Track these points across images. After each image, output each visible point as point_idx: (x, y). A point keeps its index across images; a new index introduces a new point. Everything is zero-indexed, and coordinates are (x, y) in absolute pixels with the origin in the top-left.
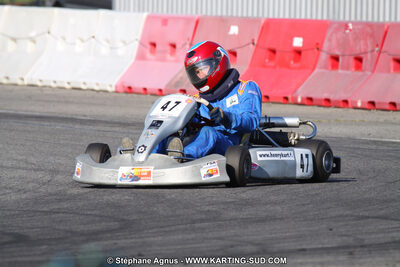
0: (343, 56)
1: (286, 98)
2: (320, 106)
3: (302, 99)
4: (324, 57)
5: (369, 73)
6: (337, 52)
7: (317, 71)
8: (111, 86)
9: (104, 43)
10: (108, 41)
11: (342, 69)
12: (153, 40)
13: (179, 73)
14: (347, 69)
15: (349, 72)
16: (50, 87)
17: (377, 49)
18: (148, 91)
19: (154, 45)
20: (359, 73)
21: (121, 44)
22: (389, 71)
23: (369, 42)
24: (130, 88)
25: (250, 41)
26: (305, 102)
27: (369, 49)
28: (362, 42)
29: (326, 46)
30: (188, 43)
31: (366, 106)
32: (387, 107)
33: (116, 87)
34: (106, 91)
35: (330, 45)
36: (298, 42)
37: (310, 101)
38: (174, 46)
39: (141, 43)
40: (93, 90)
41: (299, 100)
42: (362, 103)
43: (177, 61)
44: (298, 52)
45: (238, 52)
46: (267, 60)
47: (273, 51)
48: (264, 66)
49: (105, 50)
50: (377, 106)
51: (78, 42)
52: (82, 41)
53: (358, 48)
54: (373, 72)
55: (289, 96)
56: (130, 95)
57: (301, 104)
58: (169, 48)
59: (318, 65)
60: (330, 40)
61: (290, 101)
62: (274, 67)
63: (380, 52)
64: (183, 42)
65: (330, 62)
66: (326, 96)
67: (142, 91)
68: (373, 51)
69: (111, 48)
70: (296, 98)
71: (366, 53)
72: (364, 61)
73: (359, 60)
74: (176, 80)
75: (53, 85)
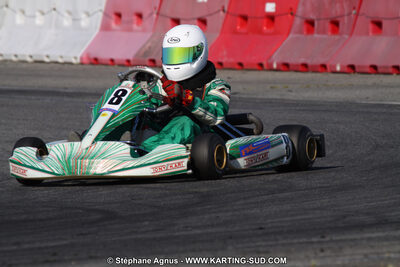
0: (319, 20)
1: (261, 65)
2: (296, 71)
3: (278, 65)
4: (298, 21)
5: (347, 37)
6: (312, 16)
7: (291, 36)
8: (76, 58)
9: (66, 15)
10: (70, 13)
11: (318, 33)
12: (118, 11)
13: (147, 43)
14: (324, 32)
15: (325, 36)
16: (11, 61)
17: (354, 12)
18: (116, 62)
19: (119, 15)
20: (337, 37)
21: (83, 16)
22: (367, 34)
23: (345, 5)
24: (96, 59)
25: (220, 8)
26: (282, 68)
27: (346, 12)
28: (338, 5)
29: (300, 10)
30: (156, 12)
31: (346, 69)
32: (368, 70)
33: (81, 58)
34: (71, 64)
35: (304, 10)
36: (270, 8)
37: (286, 67)
38: (140, 16)
39: (106, 14)
40: (57, 63)
41: (275, 66)
42: (342, 67)
43: (144, 30)
44: (271, 18)
45: (208, 19)
46: (238, 27)
47: (245, 18)
48: (235, 32)
49: (67, 22)
50: (357, 70)
51: (38, 14)
52: (43, 14)
53: (334, 12)
54: (351, 34)
55: (265, 63)
56: (97, 67)
57: (277, 70)
58: (135, 18)
59: (293, 30)
60: (304, 4)
61: (265, 67)
62: (247, 33)
63: (357, 15)
64: (149, 12)
65: (305, 27)
66: (302, 60)
67: (109, 62)
68: (350, 14)
69: (74, 20)
70: (272, 64)
71: (342, 16)
72: (341, 24)
73: (335, 24)
74: (144, 50)
75: (14, 59)
